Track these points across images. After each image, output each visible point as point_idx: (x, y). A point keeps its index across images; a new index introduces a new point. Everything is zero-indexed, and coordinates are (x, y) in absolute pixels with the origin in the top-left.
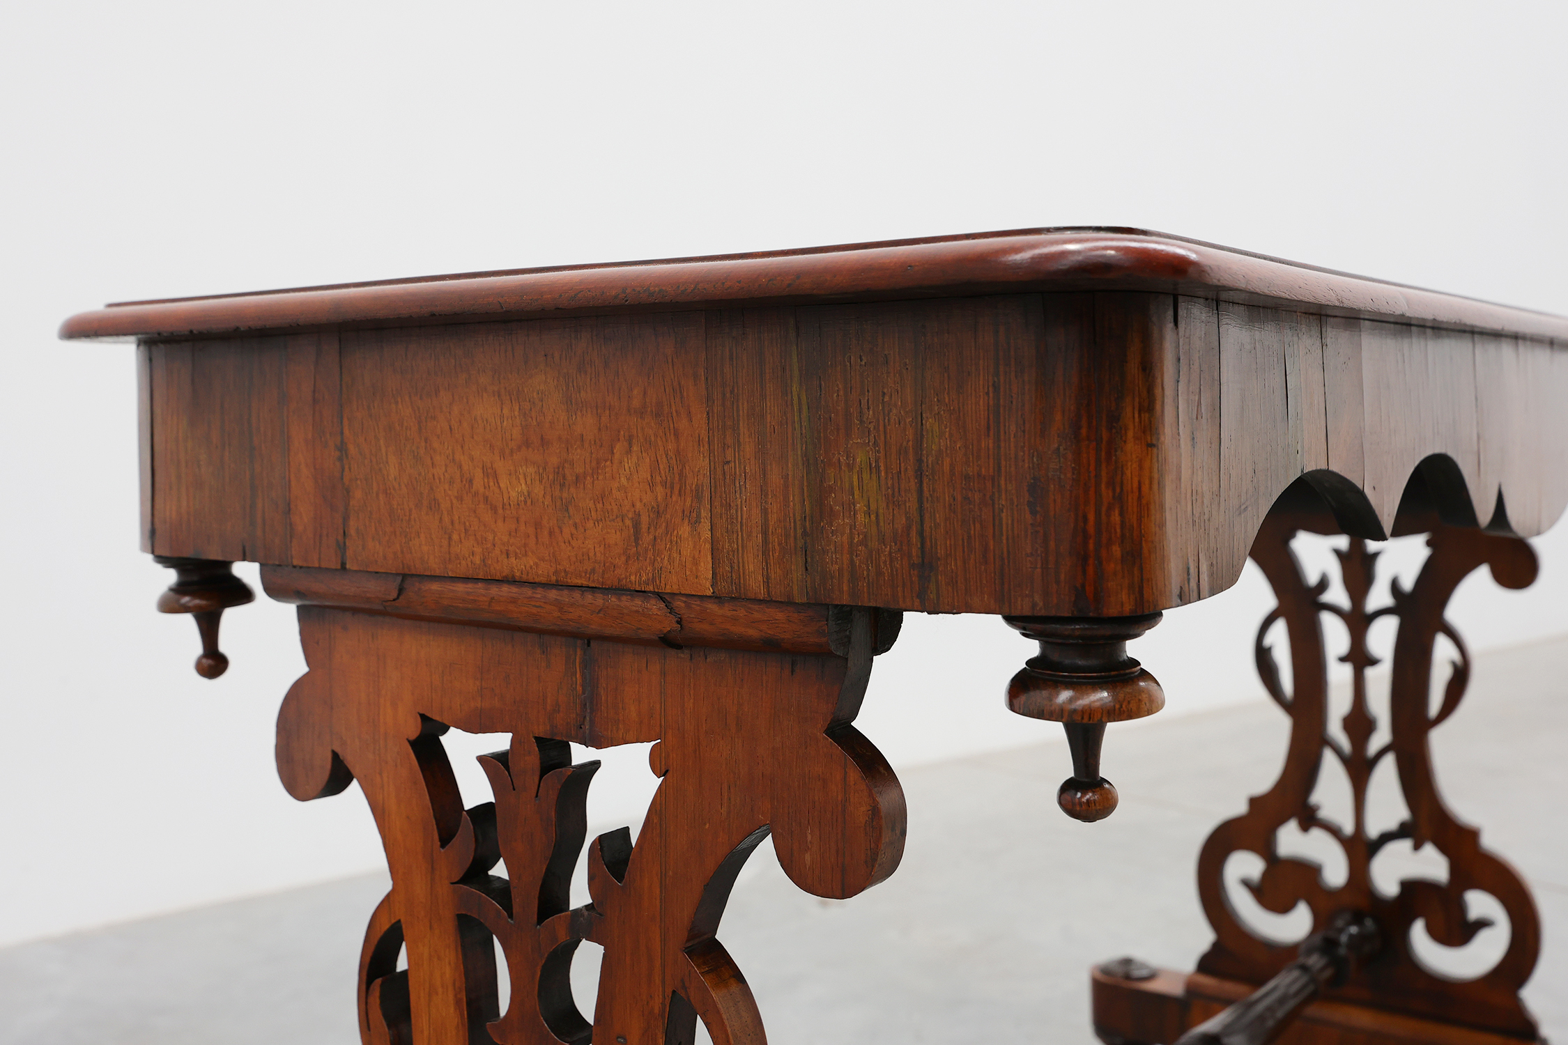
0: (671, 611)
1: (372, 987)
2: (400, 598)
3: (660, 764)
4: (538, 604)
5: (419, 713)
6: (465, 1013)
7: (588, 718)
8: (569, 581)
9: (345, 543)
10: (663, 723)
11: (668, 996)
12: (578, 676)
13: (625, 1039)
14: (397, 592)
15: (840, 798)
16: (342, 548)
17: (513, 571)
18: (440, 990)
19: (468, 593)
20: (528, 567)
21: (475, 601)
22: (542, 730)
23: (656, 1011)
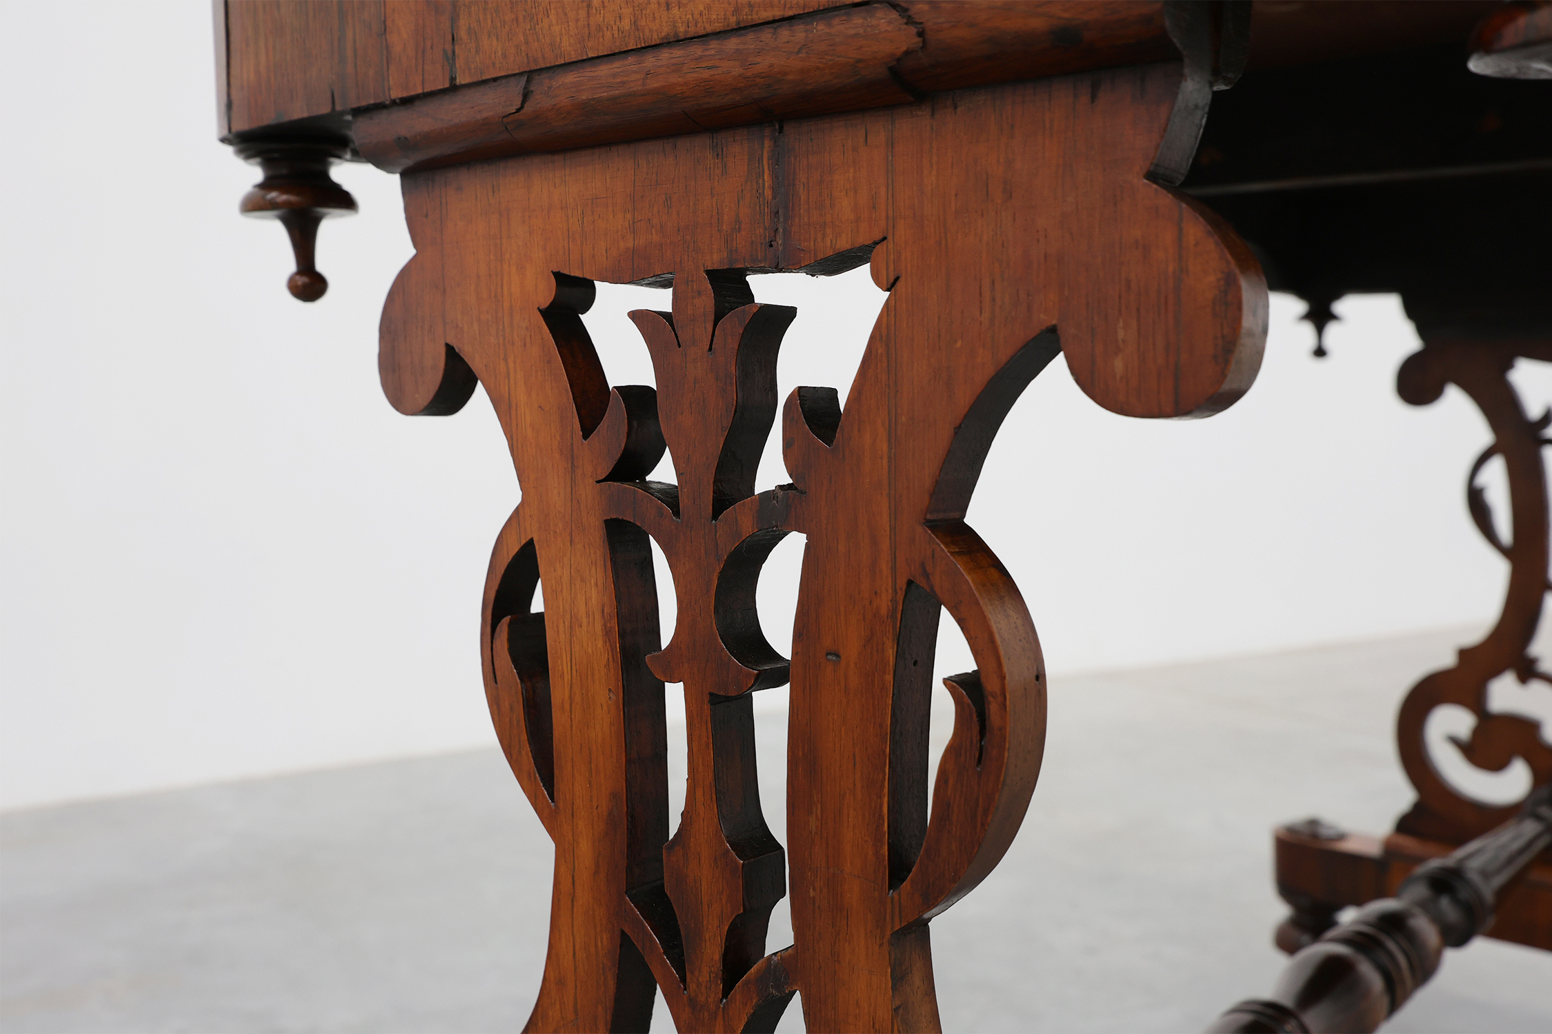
0: (910, 21)
1: (498, 629)
2: (526, 105)
3: (887, 269)
4: (710, 64)
5: (552, 272)
6: (618, 645)
7: (781, 230)
8: (755, 16)
9: (454, 52)
10: (891, 212)
11: (901, 589)
12: (766, 177)
13: (838, 656)
14: (521, 99)
15: (1171, 269)
16: (451, 58)
17: (675, 26)
18: (585, 620)
19: (615, 75)
20: (696, 16)
21: (624, 83)
22: (716, 260)
23: (884, 611)
